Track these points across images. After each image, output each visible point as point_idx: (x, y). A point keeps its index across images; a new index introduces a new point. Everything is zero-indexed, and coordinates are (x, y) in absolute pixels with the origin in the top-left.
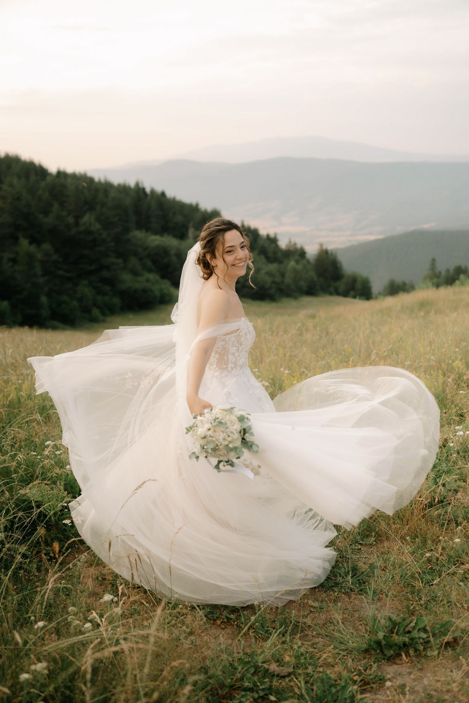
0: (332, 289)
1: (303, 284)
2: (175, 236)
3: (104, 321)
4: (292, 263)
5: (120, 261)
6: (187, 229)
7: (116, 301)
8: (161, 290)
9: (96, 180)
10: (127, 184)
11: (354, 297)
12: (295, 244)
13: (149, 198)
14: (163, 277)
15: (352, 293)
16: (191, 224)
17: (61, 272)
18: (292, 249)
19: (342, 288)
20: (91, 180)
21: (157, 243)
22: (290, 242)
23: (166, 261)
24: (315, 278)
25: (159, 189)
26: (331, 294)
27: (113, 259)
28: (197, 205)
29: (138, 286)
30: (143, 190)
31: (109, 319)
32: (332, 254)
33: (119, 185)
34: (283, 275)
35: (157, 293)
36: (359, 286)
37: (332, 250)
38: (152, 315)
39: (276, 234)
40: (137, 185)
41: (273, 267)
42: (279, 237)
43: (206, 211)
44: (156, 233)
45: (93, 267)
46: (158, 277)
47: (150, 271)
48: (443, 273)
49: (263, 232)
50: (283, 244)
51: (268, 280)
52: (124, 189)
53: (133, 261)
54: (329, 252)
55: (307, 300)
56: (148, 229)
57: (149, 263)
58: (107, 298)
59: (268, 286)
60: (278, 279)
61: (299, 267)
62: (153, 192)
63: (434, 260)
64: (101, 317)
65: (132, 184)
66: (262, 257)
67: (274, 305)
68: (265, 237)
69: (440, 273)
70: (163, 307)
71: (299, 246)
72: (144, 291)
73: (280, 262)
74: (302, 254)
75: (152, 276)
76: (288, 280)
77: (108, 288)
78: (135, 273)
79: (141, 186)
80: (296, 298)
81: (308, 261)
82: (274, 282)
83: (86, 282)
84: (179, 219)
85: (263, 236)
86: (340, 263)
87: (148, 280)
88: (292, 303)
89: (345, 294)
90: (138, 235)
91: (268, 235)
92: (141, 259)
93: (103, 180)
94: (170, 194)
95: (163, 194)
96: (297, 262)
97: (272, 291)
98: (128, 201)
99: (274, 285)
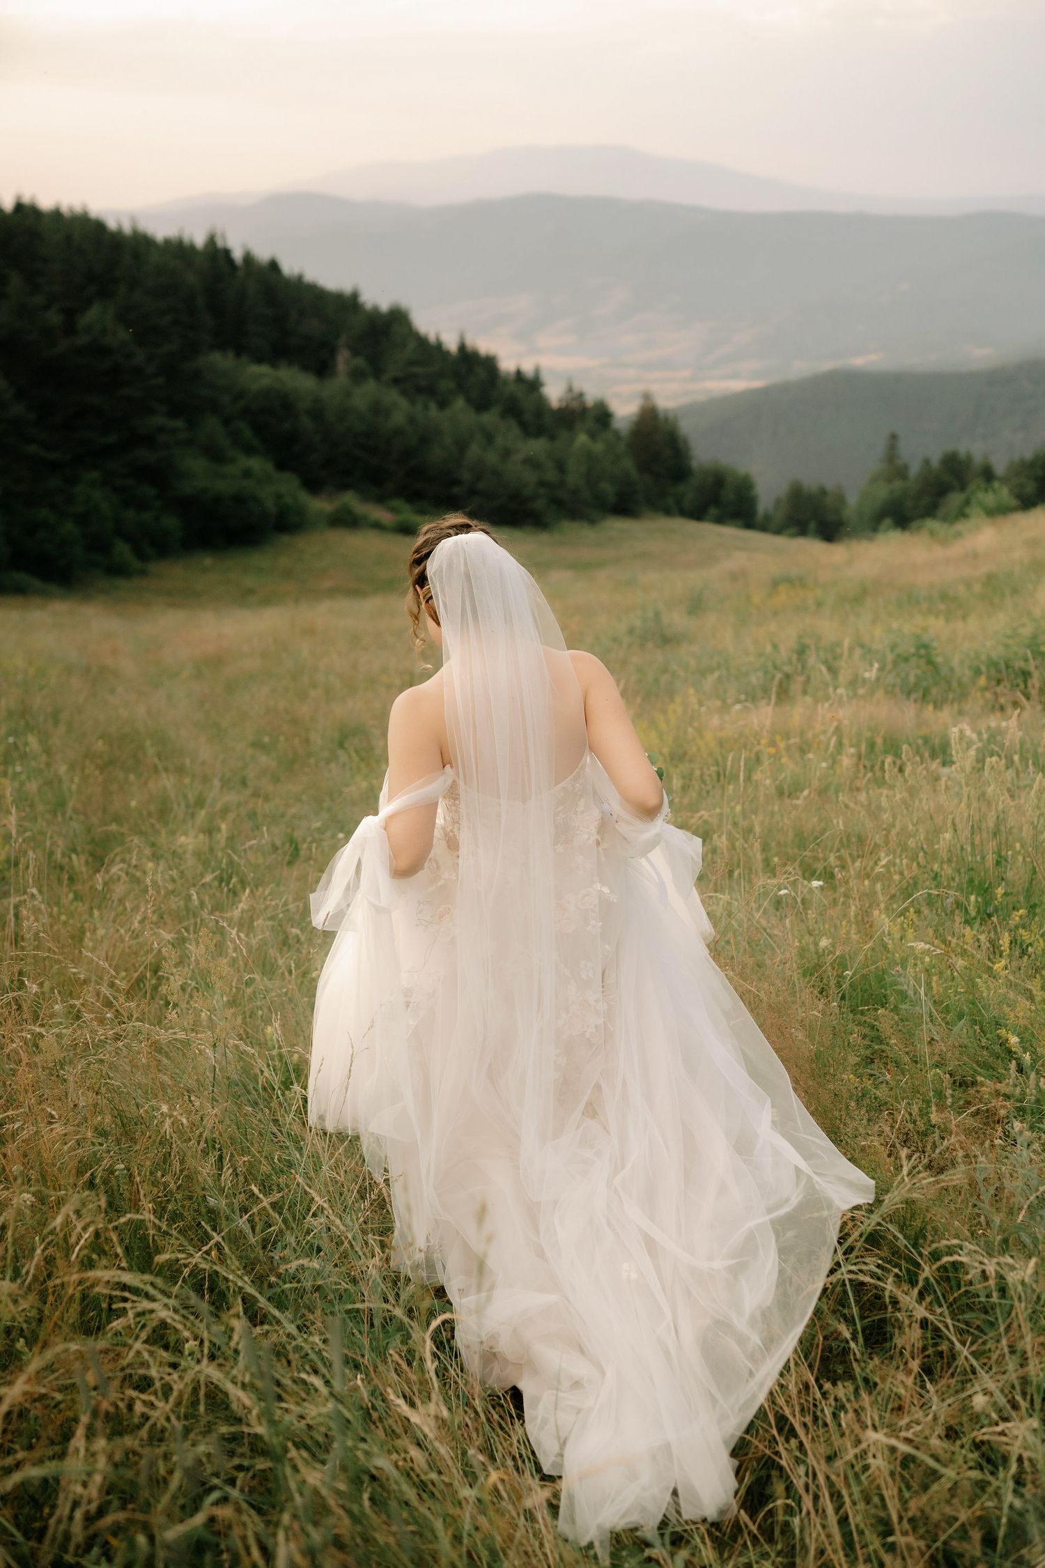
0: (670, 501)
1: (607, 488)
2: (305, 368)
3: (143, 573)
4: (582, 438)
5: (179, 423)
6: (333, 351)
7: (171, 522)
8: (279, 496)
9: (112, 224)
10: (186, 239)
11: (720, 520)
12: (581, 395)
13: (240, 274)
14: (281, 466)
15: (713, 511)
16: (343, 340)
17: (33, 449)
18: (574, 405)
19: (690, 496)
20: (99, 226)
21: (265, 382)
22: (570, 389)
23: (286, 426)
24: (634, 475)
25: (263, 254)
26: (668, 512)
27: (158, 420)
28: (355, 296)
29: (223, 487)
30: (227, 253)
31: (154, 567)
32: (666, 419)
33: (167, 242)
34: (561, 467)
35: (270, 506)
36: (728, 495)
37: (666, 411)
38: (259, 559)
39: (537, 371)
40: (211, 241)
41: (537, 447)
42: (545, 377)
43: (376, 311)
44: (259, 360)
45: (111, 439)
46: (269, 467)
47: (249, 451)
48: (914, 469)
49: (507, 365)
50: (554, 393)
51: (530, 477)
52: (179, 250)
53: (212, 425)
54: (661, 415)
55: (617, 525)
56: (240, 349)
57: (248, 433)
58: (148, 516)
59: (528, 491)
60: (551, 475)
61: (598, 447)
62: (248, 259)
63: (894, 437)
64: (136, 564)
65: (200, 240)
66: (513, 423)
67: (544, 537)
68: (512, 377)
69: (906, 467)
70: (285, 539)
71: (590, 400)
72: (239, 499)
73: (552, 438)
74: (602, 416)
75: (256, 464)
76: (574, 478)
77: (150, 491)
78: (215, 455)
79: (220, 243)
80: (592, 522)
81: (617, 434)
82: (542, 483)
83: (95, 475)
84: (313, 326)
85: (508, 373)
86: (686, 442)
87: (247, 474)
88: (586, 533)
89: (697, 514)
90: (221, 361)
91: (519, 374)
92: (227, 422)
93: (127, 229)
94: (289, 267)
95: (274, 266)
96: (593, 436)
97: (539, 504)
98: (191, 279)
99: (542, 491)
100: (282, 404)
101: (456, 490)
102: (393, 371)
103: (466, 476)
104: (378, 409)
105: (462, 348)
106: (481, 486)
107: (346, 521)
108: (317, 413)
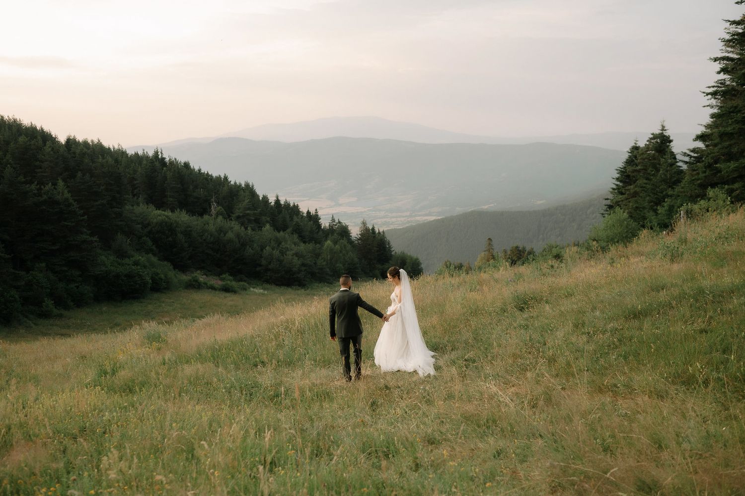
0: (376, 272)
1: (341, 267)
4: (329, 243)
6: (210, 204)
10: (144, 154)
12: (339, 222)
13: (167, 168)
14: (163, 259)
16: (213, 200)
18: (334, 227)
21: (160, 218)
22: (333, 220)
23: (170, 239)
24: (356, 260)
25: (182, 159)
28: (226, 178)
30: (162, 160)
32: (379, 233)
33: (135, 154)
34: (317, 257)
39: (316, 211)
40: (156, 153)
41: (302, 247)
43: (235, 184)
46: (155, 259)
47: (149, 252)
49: (304, 209)
50: (325, 223)
51: (296, 261)
52: (138, 159)
54: (376, 231)
57: (150, 243)
59: (294, 269)
60: (310, 261)
61: (337, 248)
62: (173, 162)
63: (490, 240)
65: (151, 153)
66: (295, 236)
68: (305, 214)
71: (343, 224)
73: (318, 242)
74: (344, 232)
76: (322, 262)
79: (160, 156)
81: (350, 241)
82: (303, 265)
84: (201, 192)
85: (303, 213)
86: (389, 244)
91: (308, 212)
93: (116, 148)
94: (195, 165)
95: (187, 165)
96: (335, 242)
97: (301, 275)
99: (303, 268)
100: (169, 228)
101: (258, 269)
102: (238, 212)
103: (264, 262)
104: (221, 230)
105: (277, 201)
106: (270, 267)
107: (195, 286)
108: (187, 233)
